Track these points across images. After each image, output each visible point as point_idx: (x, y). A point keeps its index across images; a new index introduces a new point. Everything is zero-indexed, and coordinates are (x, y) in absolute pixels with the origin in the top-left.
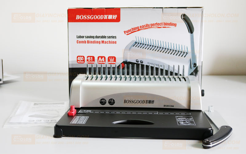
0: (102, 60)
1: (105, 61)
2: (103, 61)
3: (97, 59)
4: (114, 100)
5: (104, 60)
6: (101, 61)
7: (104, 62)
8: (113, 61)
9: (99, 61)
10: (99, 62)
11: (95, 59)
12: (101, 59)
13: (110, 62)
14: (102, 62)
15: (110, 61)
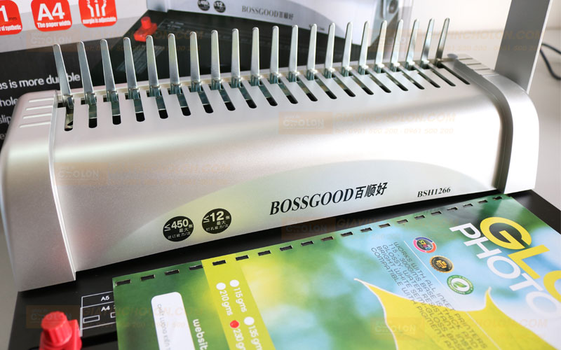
0: (54, 14)
1: (68, 17)
2: (61, 17)
3: (30, 10)
4: (226, 213)
5: (61, 15)
6: (51, 18)
7: (67, 23)
8: (104, 14)
9: (40, 19)
10: (42, 25)
11: (21, 11)
12: (51, 11)
13: (91, 21)
14: (55, 24)
15: (93, 15)
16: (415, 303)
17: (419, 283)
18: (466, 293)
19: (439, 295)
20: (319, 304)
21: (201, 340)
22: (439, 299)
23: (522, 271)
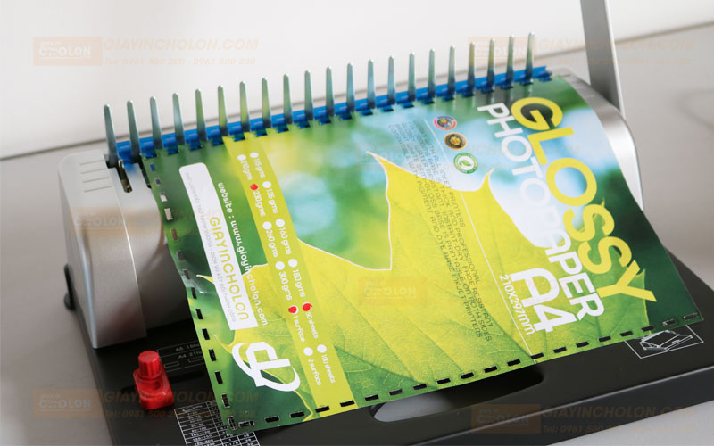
16: (417, 177)
17: (426, 158)
18: (468, 172)
19: (442, 172)
20: (330, 173)
21: (226, 200)
22: (440, 175)
23: (533, 154)
